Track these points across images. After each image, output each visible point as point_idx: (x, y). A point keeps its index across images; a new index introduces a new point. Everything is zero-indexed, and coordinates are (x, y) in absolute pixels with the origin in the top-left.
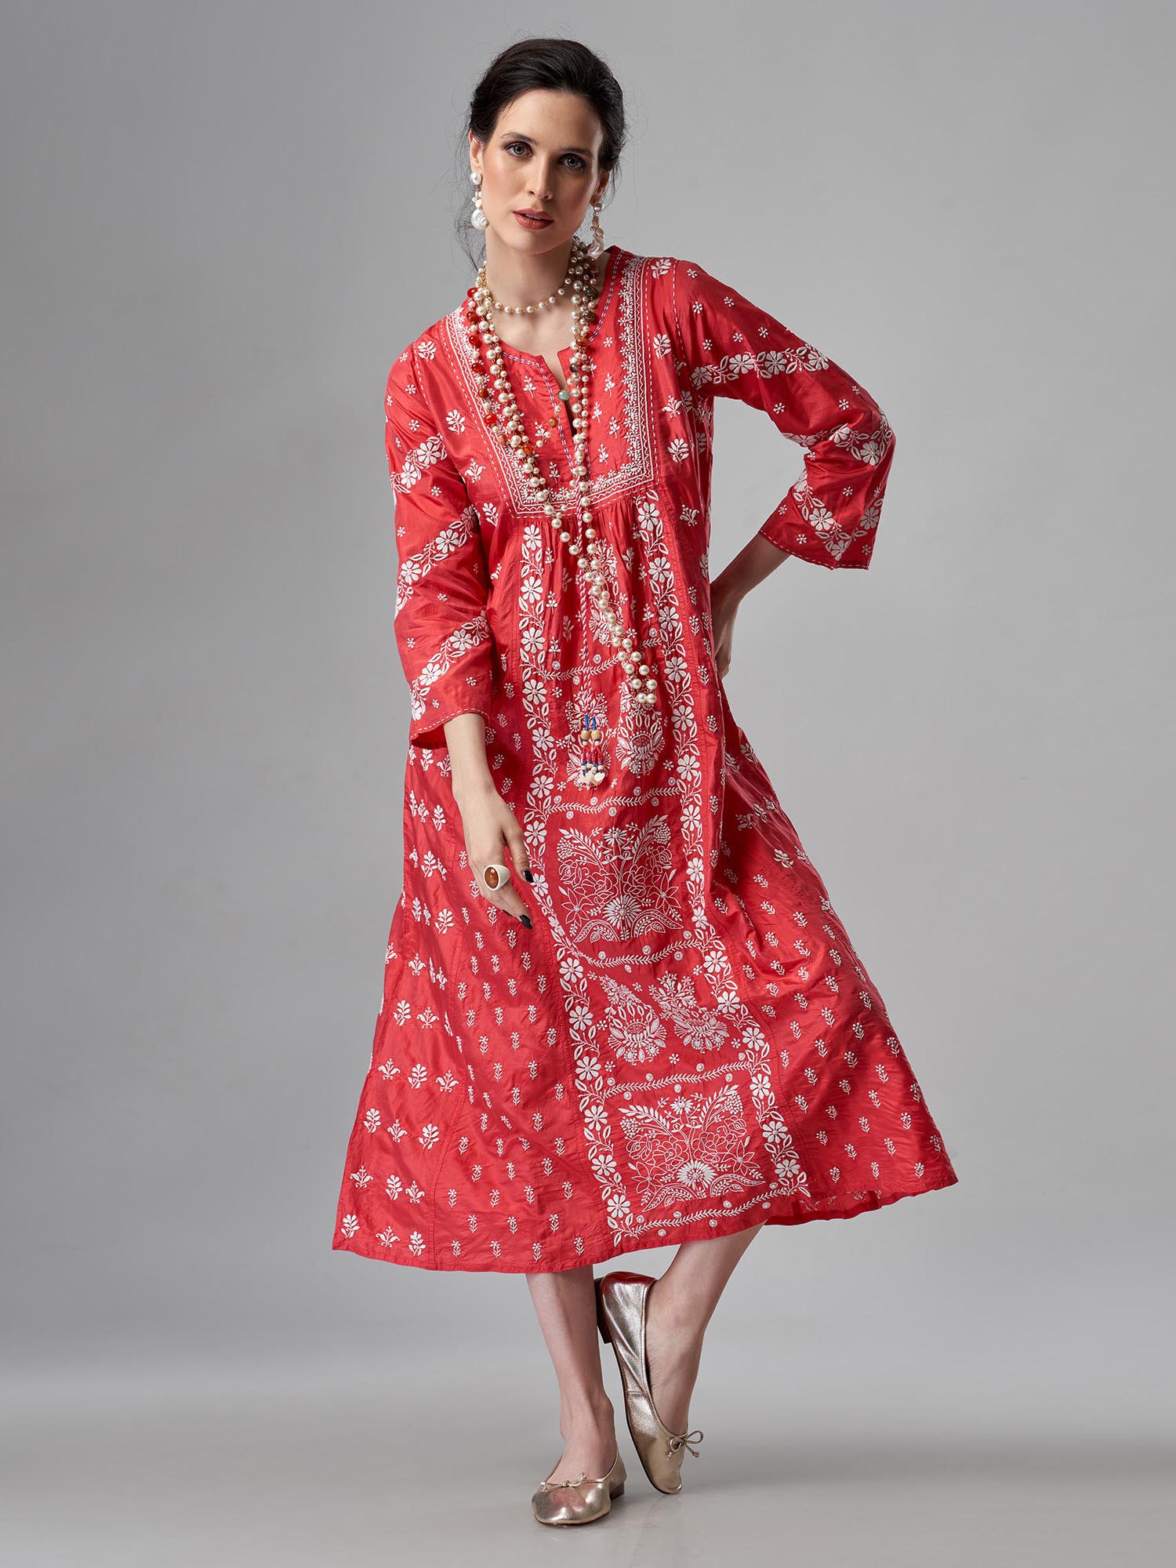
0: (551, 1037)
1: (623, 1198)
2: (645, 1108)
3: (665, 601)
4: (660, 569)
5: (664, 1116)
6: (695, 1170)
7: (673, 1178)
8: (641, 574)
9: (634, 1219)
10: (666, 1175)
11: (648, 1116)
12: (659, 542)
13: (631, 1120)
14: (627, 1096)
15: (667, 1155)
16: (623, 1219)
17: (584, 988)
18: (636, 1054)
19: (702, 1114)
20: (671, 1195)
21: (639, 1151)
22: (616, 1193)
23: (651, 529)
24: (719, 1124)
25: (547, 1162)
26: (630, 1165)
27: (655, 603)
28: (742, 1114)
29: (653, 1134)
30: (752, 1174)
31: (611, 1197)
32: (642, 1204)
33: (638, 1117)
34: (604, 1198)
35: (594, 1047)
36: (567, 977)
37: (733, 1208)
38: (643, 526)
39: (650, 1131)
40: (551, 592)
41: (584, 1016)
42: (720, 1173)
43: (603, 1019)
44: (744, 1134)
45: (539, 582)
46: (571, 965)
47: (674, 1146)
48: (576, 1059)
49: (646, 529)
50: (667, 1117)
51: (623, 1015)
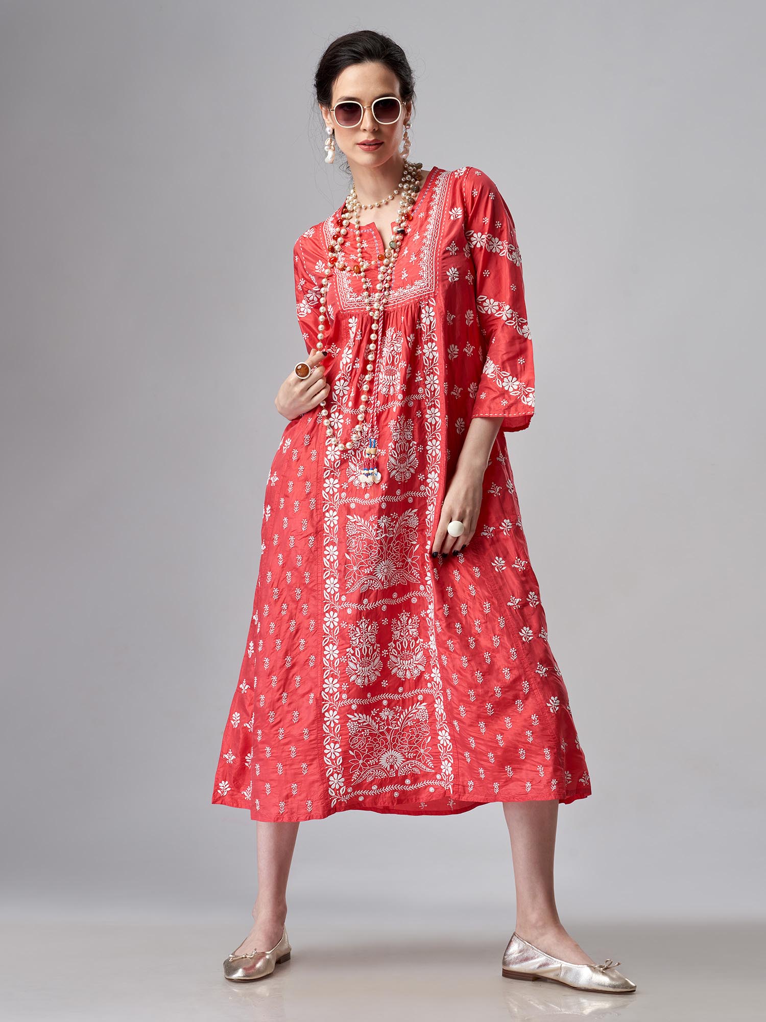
0: (311, 662)
1: (340, 776)
2: (364, 715)
3: (431, 371)
4: (430, 350)
5: (375, 721)
6: (392, 756)
7: (377, 762)
8: (417, 352)
9: (346, 790)
10: (373, 759)
11: (366, 721)
12: (432, 332)
13: (354, 723)
14: (354, 707)
15: (375, 746)
16: (339, 790)
17: (337, 634)
18: (363, 680)
19: (400, 720)
20: (372, 774)
21: (357, 743)
22: (336, 772)
23: (428, 323)
24: (411, 727)
25: (293, 749)
26: (350, 752)
27: (424, 371)
28: (428, 721)
29: (367, 732)
30: (428, 763)
31: (332, 775)
32: (352, 780)
33: (359, 721)
34: (327, 775)
35: (337, 672)
36: (328, 624)
37: (411, 785)
38: (424, 321)
39: (365, 731)
40: (357, 359)
41: (333, 651)
42: (408, 759)
43: (345, 655)
44: (428, 734)
45: (350, 351)
46: (332, 616)
47: (380, 740)
48: (324, 678)
49: (425, 323)
50: (377, 721)
51: (358, 654)
